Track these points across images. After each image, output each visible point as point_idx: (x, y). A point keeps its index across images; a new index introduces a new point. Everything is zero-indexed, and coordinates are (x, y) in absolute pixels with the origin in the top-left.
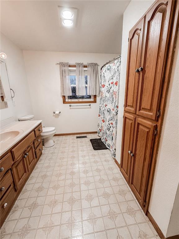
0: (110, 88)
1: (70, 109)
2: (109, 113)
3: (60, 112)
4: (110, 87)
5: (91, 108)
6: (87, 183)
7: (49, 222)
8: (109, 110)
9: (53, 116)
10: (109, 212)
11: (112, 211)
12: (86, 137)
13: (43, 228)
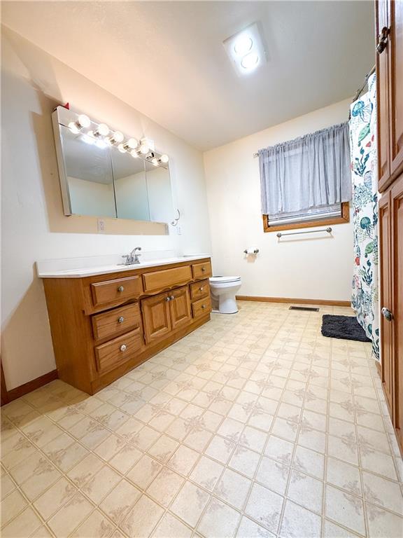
0: (363, 161)
1: (279, 242)
2: (365, 230)
3: (258, 251)
4: (365, 157)
5: (332, 237)
6: (264, 385)
7: (165, 404)
8: (365, 222)
9: (245, 258)
10: (287, 456)
11: (295, 460)
12: (315, 310)
13: (154, 406)
